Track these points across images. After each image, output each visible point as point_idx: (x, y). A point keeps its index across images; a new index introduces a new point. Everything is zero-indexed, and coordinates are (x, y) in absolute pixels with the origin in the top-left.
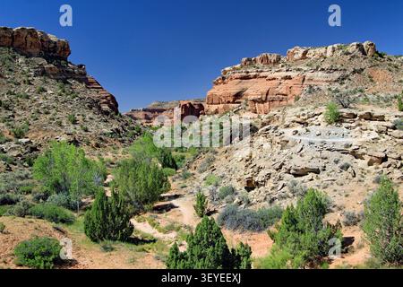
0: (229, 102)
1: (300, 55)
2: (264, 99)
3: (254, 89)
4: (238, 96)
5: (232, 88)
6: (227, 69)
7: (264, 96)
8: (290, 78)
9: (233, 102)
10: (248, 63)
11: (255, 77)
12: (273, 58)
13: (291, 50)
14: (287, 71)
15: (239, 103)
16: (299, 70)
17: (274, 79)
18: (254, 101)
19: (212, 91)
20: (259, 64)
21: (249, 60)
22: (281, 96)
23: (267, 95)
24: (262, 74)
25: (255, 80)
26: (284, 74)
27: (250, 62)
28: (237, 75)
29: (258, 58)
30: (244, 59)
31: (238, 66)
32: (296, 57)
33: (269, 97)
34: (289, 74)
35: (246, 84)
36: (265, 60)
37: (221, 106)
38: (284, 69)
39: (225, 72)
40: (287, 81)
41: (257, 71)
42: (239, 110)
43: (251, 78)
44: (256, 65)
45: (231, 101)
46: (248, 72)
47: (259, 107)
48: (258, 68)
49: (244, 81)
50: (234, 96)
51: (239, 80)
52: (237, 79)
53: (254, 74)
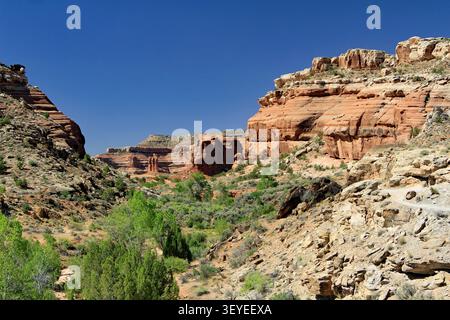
0: (287, 138)
1: (421, 52)
2: (352, 133)
3: (335, 115)
4: (305, 126)
5: (294, 111)
6: (285, 77)
7: (353, 128)
8: (400, 94)
9: (296, 138)
10: (324, 66)
11: (337, 92)
12: (370, 57)
13: (405, 44)
14: (396, 81)
15: (307, 139)
16: (418, 79)
17: (372, 96)
18: (335, 136)
20: (345, 69)
21: (326, 61)
22: (385, 128)
23: (359, 124)
24: (349, 88)
25: (336, 97)
26: (391, 87)
27: (329, 65)
28: (304, 88)
29: (342, 57)
30: (317, 60)
31: (306, 72)
32: (413, 56)
33: (361, 129)
34: (399, 87)
35: (319, 104)
36: (356, 62)
38: (391, 77)
39: (282, 83)
40: (395, 101)
41: (341, 82)
42: (306, 152)
43: (329, 95)
44: (339, 71)
45: (293, 136)
46: (323, 84)
47: (343, 148)
48: (342, 76)
49: (315, 99)
50: (298, 126)
51: (307, 98)
52: (303, 95)
53: (335, 86)
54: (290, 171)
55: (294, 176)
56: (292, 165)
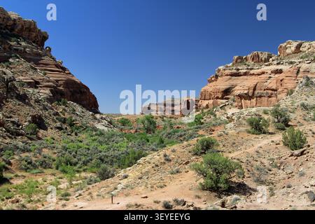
0: (217, 98)
1: (293, 49)
2: (250, 94)
3: (242, 85)
4: (227, 92)
5: (222, 84)
6: (220, 68)
7: (251, 91)
8: (280, 72)
9: (222, 98)
10: (239, 61)
11: (245, 74)
12: (264, 56)
13: (283, 45)
14: (278, 64)
15: (228, 99)
16: (291, 63)
17: (263, 73)
18: (240, 96)
19: (205, 88)
20: (251, 62)
21: (240, 58)
22: (270, 92)
23: (255, 89)
24: (252, 72)
25: (245, 77)
26: (274, 67)
27: (241, 60)
28: (228, 72)
29: (249, 56)
30: (236, 57)
31: (231, 64)
32: (288, 51)
33: (256, 92)
34: (280, 67)
35: (235, 81)
36: (257, 59)
37: (211, 101)
38: (275, 62)
39: (219, 70)
40: (277, 76)
41: (248, 69)
42: (225, 105)
43: (241, 75)
44: (247, 63)
45: (220, 96)
46: (238, 70)
47: (245, 103)
48: (249, 66)
49: (233, 78)
50: (222, 92)
51: (229, 77)
52: (227, 75)
53: (245, 71)
54: (215, 116)
55: (217, 119)
56: (217, 113)
